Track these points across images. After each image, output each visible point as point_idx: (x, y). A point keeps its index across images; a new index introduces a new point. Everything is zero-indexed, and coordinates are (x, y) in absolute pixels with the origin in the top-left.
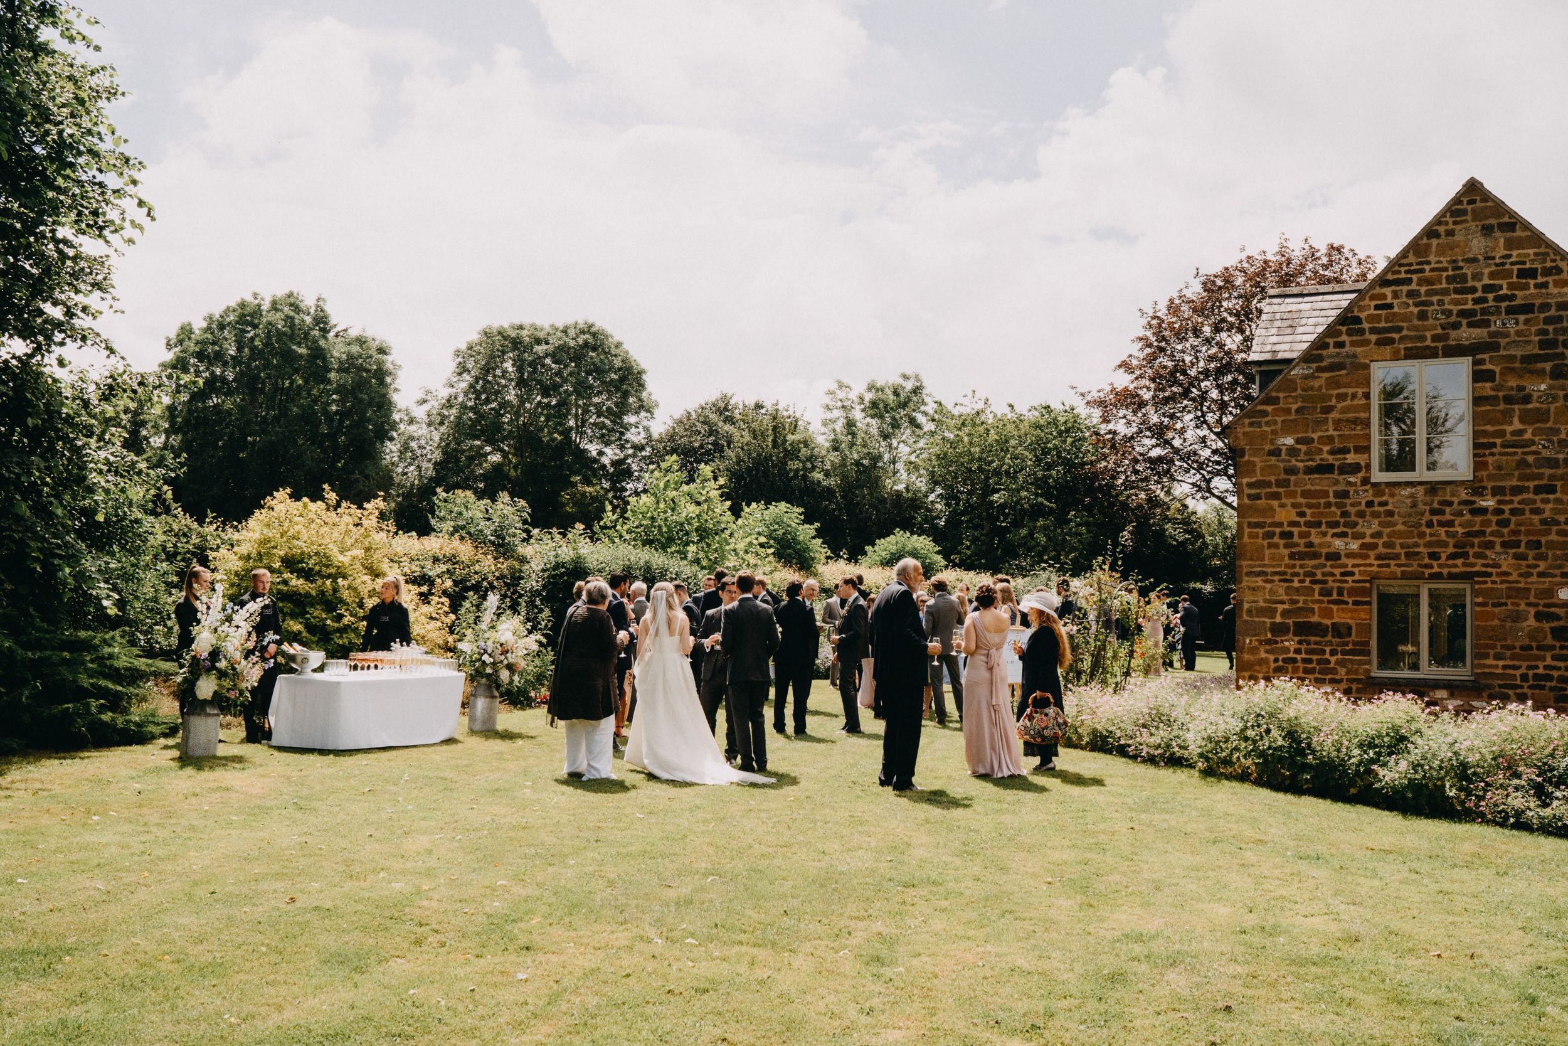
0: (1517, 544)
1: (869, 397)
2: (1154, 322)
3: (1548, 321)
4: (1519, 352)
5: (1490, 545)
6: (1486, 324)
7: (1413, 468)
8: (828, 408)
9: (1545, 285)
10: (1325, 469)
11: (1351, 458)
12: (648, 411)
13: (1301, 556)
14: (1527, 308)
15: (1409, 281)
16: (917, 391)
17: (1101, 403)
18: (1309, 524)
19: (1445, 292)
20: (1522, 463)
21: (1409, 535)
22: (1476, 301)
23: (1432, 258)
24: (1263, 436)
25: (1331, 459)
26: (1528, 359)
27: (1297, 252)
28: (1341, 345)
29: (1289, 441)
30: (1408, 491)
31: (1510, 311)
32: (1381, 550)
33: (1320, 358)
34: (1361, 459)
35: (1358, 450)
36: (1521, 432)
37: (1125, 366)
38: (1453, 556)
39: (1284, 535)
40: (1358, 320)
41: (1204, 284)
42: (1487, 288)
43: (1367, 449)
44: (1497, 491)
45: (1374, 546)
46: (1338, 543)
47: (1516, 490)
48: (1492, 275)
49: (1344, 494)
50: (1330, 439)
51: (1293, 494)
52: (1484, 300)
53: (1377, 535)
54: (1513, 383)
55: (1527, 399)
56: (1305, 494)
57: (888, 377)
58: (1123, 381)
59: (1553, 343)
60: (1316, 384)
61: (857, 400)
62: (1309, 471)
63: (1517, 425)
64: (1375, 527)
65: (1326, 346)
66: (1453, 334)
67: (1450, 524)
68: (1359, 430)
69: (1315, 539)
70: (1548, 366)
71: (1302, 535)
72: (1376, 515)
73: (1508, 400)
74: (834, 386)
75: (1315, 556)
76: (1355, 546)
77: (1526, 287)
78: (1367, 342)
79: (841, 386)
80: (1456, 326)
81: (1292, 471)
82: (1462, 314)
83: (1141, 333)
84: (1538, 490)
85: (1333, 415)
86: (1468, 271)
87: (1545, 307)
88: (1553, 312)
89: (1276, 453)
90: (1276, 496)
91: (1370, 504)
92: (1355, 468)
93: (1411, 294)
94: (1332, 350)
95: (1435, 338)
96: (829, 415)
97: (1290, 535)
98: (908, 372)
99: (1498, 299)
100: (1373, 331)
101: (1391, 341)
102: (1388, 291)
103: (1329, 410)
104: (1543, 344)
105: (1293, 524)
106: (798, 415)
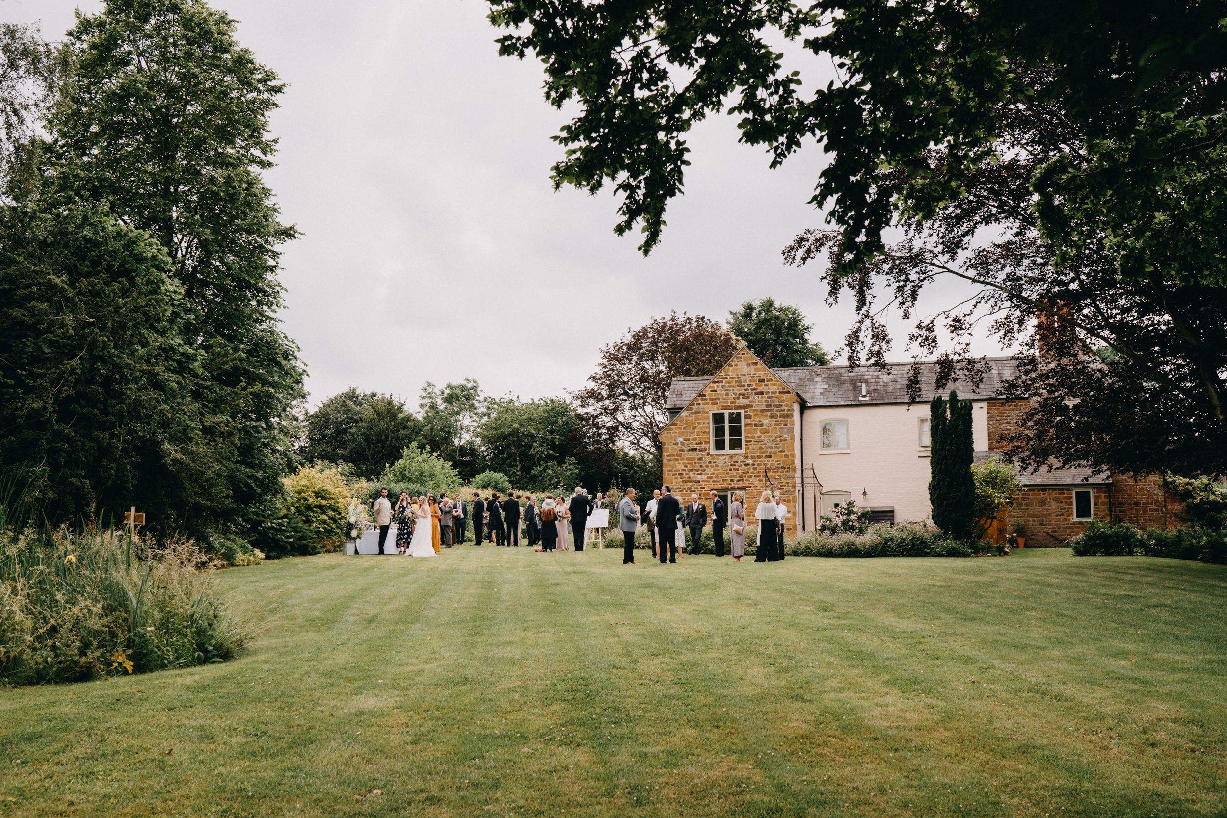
0: (759, 476)
1: (447, 391)
2: (607, 355)
3: (769, 398)
4: (759, 408)
5: (750, 477)
6: (748, 398)
7: (724, 449)
8: (423, 398)
9: (767, 385)
10: (694, 450)
11: (703, 446)
12: (304, 398)
13: (686, 482)
14: (762, 393)
15: (722, 382)
16: (474, 388)
17: (578, 397)
18: (689, 470)
19: (734, 386)
20: (761, 448)
21: (722, 473)
22: (745, 390)
23: (730, 374)
24: (672, 437)
25: (696, 446)
26: (762, 411)
27: (681, 320)
28: (699, 404)
29: (681, 439)
30: (723, 457)
31: (756, 394)
32: (714, 479)
33: (691, 409)
34: (706, 446)
35: (706, 443)
36: (760, 437)
37: (593, 378)
38: (739, 481)
39: (681, 474)
40: (705, 395)
41: (634, 336)
42: (748, 385)
43: (708, 442)
44: (753, 457)
45: (711, 478)
46: (699, 477)
47: (759, 457)
48: (750, 381)
49: (700, 459)
50: (696, 439)
51: (682, 459)
52: (747, 390)
53: (713, 474)
54: (757, 419)
55: (762, 425)
56: (687, 459)
57: (458, 380)
58: (591, 385)
59: (770, 406)
60: (690, 418)
61: (439, 393)
62: (689, 450)
63: (759, 434)
64: (712, 470)
65: (693, 405)
66: (737, 401)
67: (737, 469)
68: (706, 435)
69: (691, 476)
70: (769, 413)
71: (687, 474)
72: (712, 467)
73: (756, 425)
74: (426, 385)
75: (691, 481)
76: (705, 478)
77: (761, 385)
78: (708, 404)
79: (429, 385)
80: (738, 398)
81: (682, 451)
82: (740, 394)
83: (601, 361)
84: (766, 457)
85: (696, 430)
86: (742, 379)
87: (768, 392)
88: (770, 395)
89: (676, 444)
90: (677, 460)
91: (710, 462)
92: (705, 449)
93: (723, 387)
94: (696, 406)
95: (732, 403)
96: (423, 402)
97: (682, 474)
98: (470, 378)
99: (752, 389)
100: (710, 399)
101: (716, 404)
102: (715, 385)
103: (694, 428)
104: (767, 406)
105: (683, 470)
106: (403, 402)
